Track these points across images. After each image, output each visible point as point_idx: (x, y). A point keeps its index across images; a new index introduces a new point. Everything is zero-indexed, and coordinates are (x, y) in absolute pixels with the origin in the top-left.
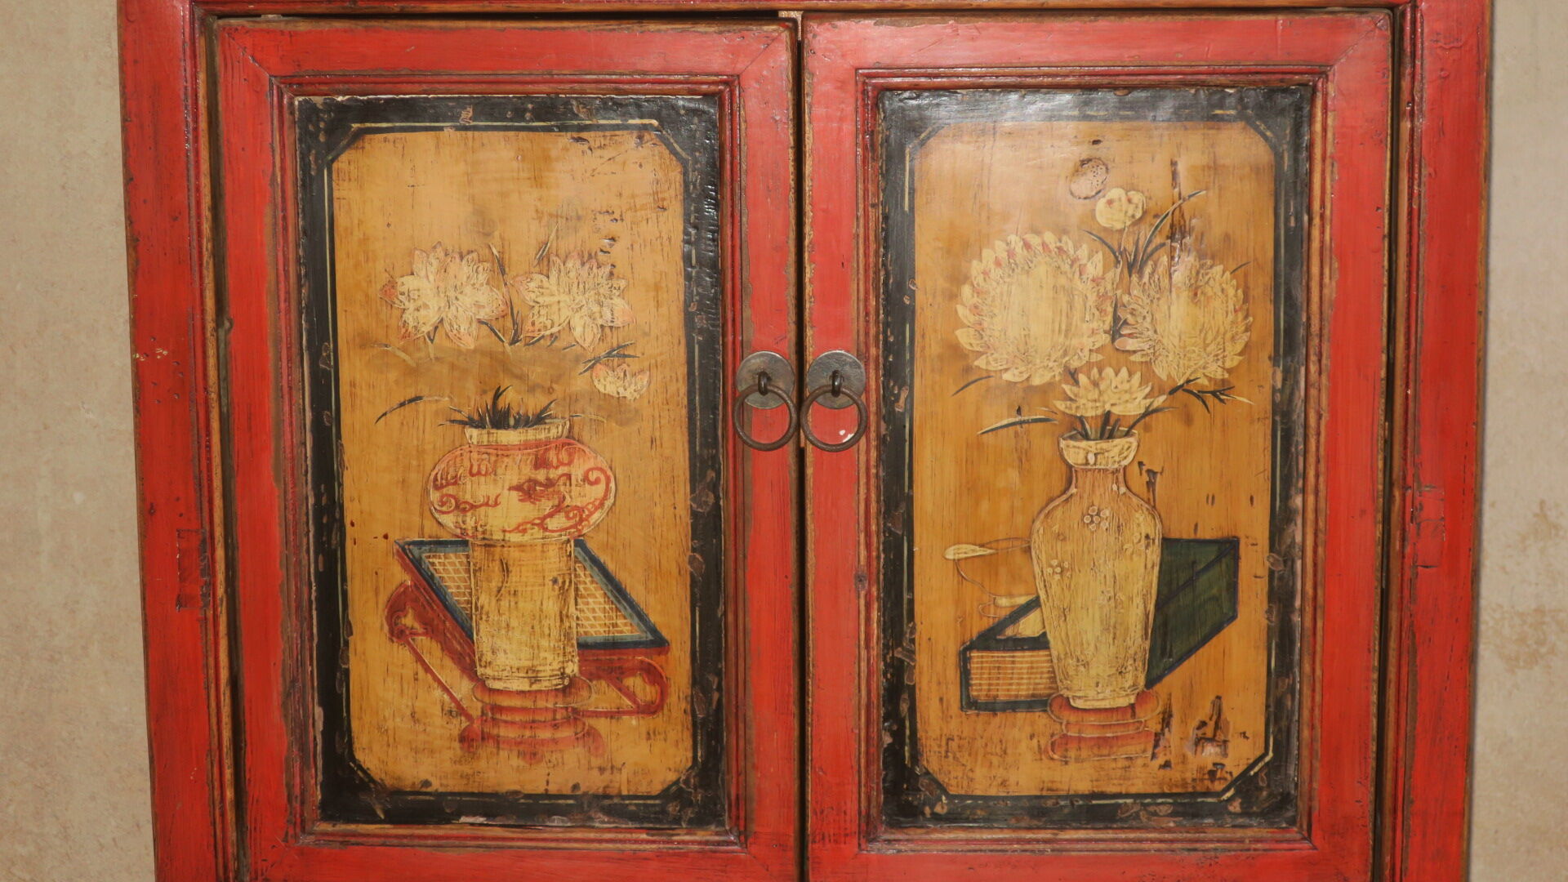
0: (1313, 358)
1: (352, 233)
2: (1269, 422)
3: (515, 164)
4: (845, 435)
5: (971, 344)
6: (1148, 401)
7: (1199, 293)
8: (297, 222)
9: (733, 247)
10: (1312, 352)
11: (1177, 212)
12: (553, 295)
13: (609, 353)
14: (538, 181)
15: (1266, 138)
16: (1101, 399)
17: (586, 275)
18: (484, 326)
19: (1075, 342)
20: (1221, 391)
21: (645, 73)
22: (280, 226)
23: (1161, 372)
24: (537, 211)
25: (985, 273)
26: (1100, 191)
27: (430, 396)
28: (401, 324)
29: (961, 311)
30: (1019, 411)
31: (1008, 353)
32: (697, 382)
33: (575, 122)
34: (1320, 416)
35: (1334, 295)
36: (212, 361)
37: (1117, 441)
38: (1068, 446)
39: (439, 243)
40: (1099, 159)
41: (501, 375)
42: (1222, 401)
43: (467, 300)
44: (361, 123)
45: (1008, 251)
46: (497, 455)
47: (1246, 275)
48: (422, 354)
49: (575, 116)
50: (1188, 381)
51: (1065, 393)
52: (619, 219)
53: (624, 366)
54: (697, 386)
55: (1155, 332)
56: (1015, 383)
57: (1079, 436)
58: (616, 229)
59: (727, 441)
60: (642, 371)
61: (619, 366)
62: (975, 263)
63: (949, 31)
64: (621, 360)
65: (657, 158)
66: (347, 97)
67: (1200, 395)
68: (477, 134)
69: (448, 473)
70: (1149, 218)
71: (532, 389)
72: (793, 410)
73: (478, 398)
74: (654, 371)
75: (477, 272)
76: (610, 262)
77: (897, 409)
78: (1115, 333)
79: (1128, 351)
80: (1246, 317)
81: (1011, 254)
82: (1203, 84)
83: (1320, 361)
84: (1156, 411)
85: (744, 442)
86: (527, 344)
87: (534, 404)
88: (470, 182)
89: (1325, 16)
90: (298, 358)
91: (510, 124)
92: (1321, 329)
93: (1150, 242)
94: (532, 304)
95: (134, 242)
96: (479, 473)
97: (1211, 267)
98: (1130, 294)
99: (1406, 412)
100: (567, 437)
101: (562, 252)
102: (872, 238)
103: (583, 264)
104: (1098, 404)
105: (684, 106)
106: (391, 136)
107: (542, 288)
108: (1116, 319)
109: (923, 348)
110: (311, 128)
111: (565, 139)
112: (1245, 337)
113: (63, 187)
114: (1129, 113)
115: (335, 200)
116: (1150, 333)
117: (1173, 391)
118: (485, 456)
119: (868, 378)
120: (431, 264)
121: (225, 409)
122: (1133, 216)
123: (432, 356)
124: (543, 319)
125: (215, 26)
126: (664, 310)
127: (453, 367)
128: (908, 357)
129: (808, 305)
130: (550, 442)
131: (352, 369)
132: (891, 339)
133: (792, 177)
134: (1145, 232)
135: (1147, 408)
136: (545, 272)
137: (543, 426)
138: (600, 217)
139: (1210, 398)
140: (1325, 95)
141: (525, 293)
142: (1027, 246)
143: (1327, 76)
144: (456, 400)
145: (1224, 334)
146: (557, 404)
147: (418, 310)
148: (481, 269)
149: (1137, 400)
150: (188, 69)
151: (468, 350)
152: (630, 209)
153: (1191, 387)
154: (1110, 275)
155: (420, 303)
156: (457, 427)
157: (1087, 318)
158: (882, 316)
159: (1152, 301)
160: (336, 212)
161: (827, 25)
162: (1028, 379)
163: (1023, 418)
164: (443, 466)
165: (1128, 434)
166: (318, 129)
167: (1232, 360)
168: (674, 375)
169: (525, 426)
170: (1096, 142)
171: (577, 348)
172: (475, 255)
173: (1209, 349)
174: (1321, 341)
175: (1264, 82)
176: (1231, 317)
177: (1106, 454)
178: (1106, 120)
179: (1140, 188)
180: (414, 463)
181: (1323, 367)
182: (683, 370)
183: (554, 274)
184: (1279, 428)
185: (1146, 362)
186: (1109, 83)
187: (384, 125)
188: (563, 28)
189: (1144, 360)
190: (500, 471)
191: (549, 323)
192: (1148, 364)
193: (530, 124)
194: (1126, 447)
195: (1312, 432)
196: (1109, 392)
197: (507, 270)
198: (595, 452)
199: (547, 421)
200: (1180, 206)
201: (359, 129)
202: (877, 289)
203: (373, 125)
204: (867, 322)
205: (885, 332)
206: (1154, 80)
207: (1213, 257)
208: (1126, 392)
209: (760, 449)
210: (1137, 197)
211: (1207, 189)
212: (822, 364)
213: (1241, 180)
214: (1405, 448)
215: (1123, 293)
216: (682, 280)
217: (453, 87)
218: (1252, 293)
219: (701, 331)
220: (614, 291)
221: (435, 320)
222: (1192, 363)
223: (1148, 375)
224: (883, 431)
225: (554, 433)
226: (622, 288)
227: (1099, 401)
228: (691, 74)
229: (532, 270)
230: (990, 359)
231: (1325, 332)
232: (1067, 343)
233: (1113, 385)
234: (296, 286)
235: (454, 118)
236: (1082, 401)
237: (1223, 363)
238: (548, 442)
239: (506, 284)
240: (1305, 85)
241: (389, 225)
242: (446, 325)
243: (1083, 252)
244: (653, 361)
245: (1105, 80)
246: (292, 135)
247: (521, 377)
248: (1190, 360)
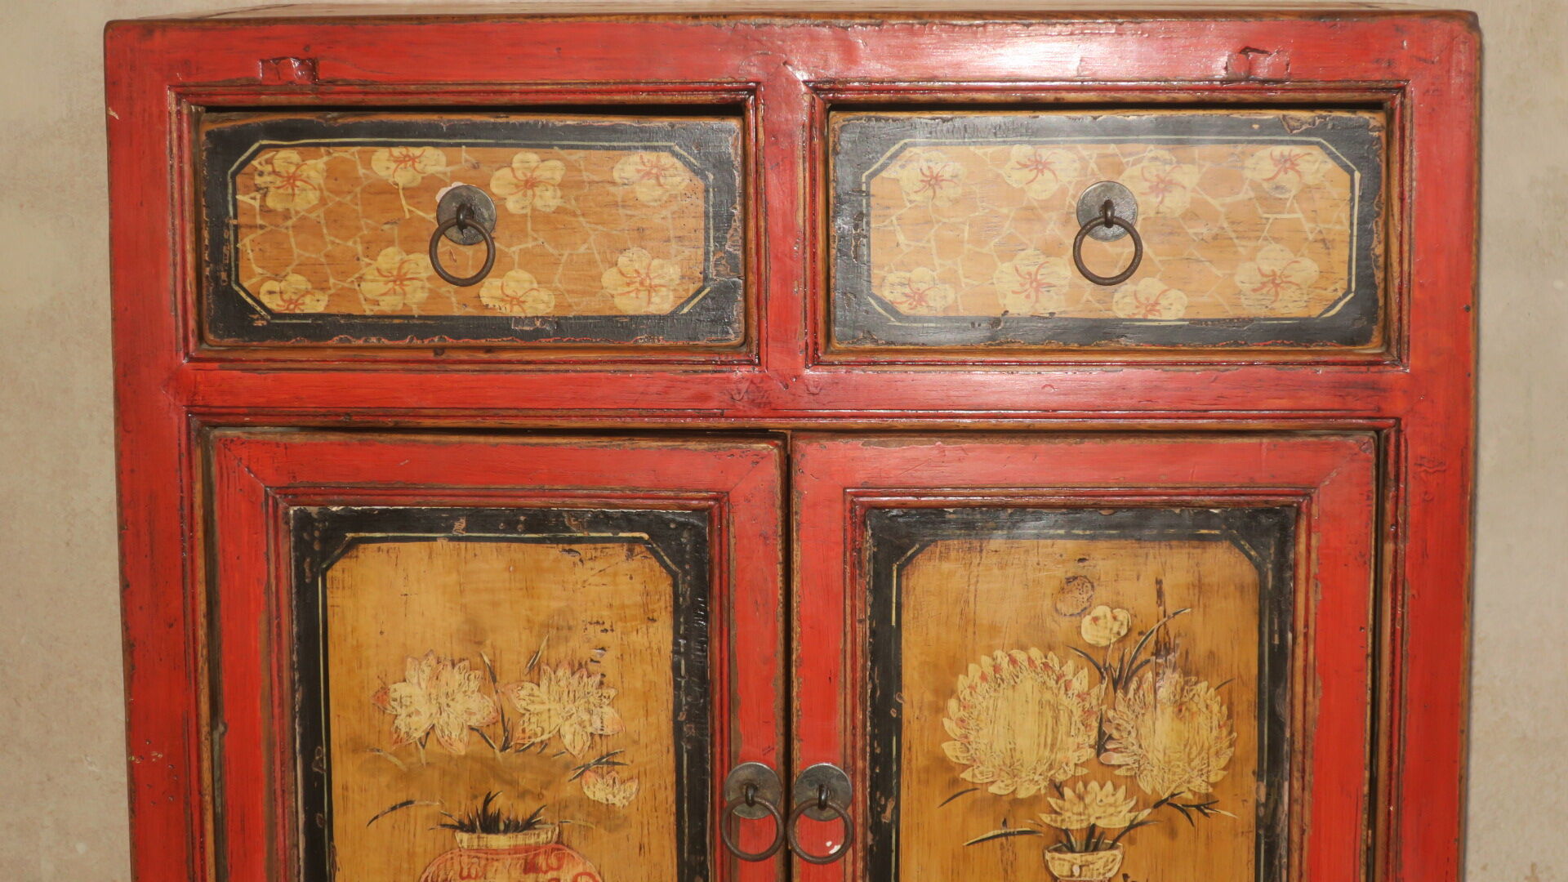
0: (1297, 774)
1: (345, 640)
2: (1253, 836)
3: (506, 575)
4: (832, 847)
5: (957, 757)
6: (1133, 815)
7: (1184, 708)
8: (290, 627)
9: (721, 660)
10: (1295, 768)
11: (1162, 630)
12: (543, 703)
13: (599, 760)
14: (529, 591)
15: (1250, 557)
16: (1086, 812)
17: (576, 683)
18: (475, 733)
19: (1060, 756)
20: (1205, 805)
21: (636, 489)
22: (275, 633)
23: (1146, 786)
24: (529, 621)
25: (972, 688)
26: (1085, 608)
27: (421, 800)
28: (393, 730)
29: (946, 722)
30: (1005, 823)
31: (994, 766)
32: (686, 790)
33: (567, 535)
34: (1303, 832)
35: (1317, 713)
36: (206, 765)
37: (1102, 854)
38: (1053, 858)
39: (431, 650)
40: (1085, 577)
41: (492, 780)
42: (1206, 815)
43: (458, 706)
44: (355, 532)
45: (994, 666)
46: (487, 859)
47: (1230, 692)
48: (414, 760)
49: (567, 529)
50: (1173, 795)
51: (1051, 806)
52: (609, 628)
53: (613, 774)
54: (686, 794)
55: (1140, 746)
56: (1001, 796)
57: (1064, 849)
58: (606, 638)
59: (715, 850)
60: (631, 778)
61: (608, 773)
62: (961, 677)
63: (935, 452)
64: (611, 768)
65: (647, 570)
66: (341, 508)
67: (1184, 809)
68: (469, 544)
69: (438, 876)
70: (1135, 634)
71: (523, 795)
72: (780, 822)
73: (469, 803)
74: (643, 778)
75: (468, 679)
76: (601, 671)
77: (883, 820)
78: (1100, 747)
79: (1113, 766)
80: (1230, 733)
81: (997, 669)
82: (1188, 505)
83: (1303, 778)
84: (1141, 824)
85: (732, 853)
86: (517, 751)
87: (523, 810)
88: (462, 592)
89: (1310, 439)
90: (292, 762)
91: (503, 535)
92: (1304, 747)
93: (1135, 658)
94: (522, 711)
95: (130, 648)
96: (469, 876)
97: (1196, 683)
98: (1115, 709)
99: (1388, 828)
100: (557, 843)
101: (553, 661)
102: (859, 653)
103: (573, 673)
104: (1083, 817)
105: (673, 521)
106: (384, 546)
107: (533, 696)
108: (1101, 733)
109: (910, 761)
110: (305, 535)
111: (554, 551)
112: (1230, 752)
113: (68, 544)
114: (1114, 532)
115: (329, 608)
116: (1135, 748)
117: (1158, 805)
118: (475, 860)
119: (854, 790)
120: (423, 671)
121: (219, 810)
122: (1119, 633)
123: (424, 761)
124: (533, 726)
125: (211, 437)
126: (653, 719)
127: (444, 773)
128: (894, 768)
129: (795, 719)
130: (539, 847)
131: (345, 772)
132: (878, 751)
133: (780, 592)
134: (1130, 650)
135: (1132, 821)
136: (535, 681)
137: (532, 832)
138: (591, 628)
139: (1194, 813)
140: (1309, 516)
141: (515, 701)
142: (1013, 661)
143: (1311, 498)
144: (447, 805)
145: (1209, 750)
146: (547, 810)
147: (410, 716)
148: (472, 677)
149: (1122, 814)
150: (184, 481)
151: (459, 757)
152: (621, 620)
153: (1175, 800)
154: (1095, 691)
155: (412, 709)
156: (448, 832)
157: (1072, 733)
158: (869, 729)
159: (1137, 717)
160: (330, 619)
161: (815, 445)
162: (1014, 792)
163: (1008, 831)
164: (432, 869)
165: (1112, 847)
166: (312, 535)
167: (1216, 774)
168: (662, 783)
169: (515, 831)
170: (1081, 560)
171: (567, 755)
172: (467, 663)
173: (1193, 764)
174: (1304, 758)
175: (1248, 503)
176: (1215, 733)
177: (1091, 866)
178: (1093, 538)
179: (1125, 605)
180: (405, 866)
181: (1306, 782)
182: (671, 779)
183: (544, 682)
184: (1263, 841)
185: (1131, 777)
186: (1095, 504)
187: (378, 535)
188: (556, 445)
189: (1129, 774)
190: (490, 875)
191: (539, 731)
192: (1133, 778)
193: (522, 535)
194: (1110, 860)
195: (1295, 846)
196: (1094, 804)
197: (498, 678)
198: (584, 857)
199: (536, 826)
200: (1165, 624)
201: (353, 538)
202: (864, 703)
203: (367, 535)
204: (854, 735)
205: (872, 746)
206: (1139, 501)
207: (1197, 674)
208: (1111, 805)
209: (746, 860)
210: (1122, 615)
211: (1192, 607)
212: (809, 776)
213: (1226, 598)
214: (1387, 863)
215: (1108, 708)
216: (671, 690)
217: (447, 500)
218: (1235, 709)
219: (689, 740)
220: (604, 700)
221: (426, 726)
222: (1176, 777)
223: (1133, 789)
224: (870, 841)
225: (543, 838)
226: (611, 697)
227: (1084, 814)
228: (681, 489)
229: (523, 678)
230: (977, 772)
231: (1309, 749)
232: (1053, 757)
233: (1098, 799)
234: (289, 692)
235: (449, 528)
236: (1067, 815)
237: (1208, 777)
238: (537, 847)
239: (497, 692)
240: (1290, 506)
241: (381, 633)
242: (438, 732)
243: (1070, 667)
244: (642, 769)
245: (1090, 501)
246: (287, 545)
247: (512, 783)
248: (1174, 774)
